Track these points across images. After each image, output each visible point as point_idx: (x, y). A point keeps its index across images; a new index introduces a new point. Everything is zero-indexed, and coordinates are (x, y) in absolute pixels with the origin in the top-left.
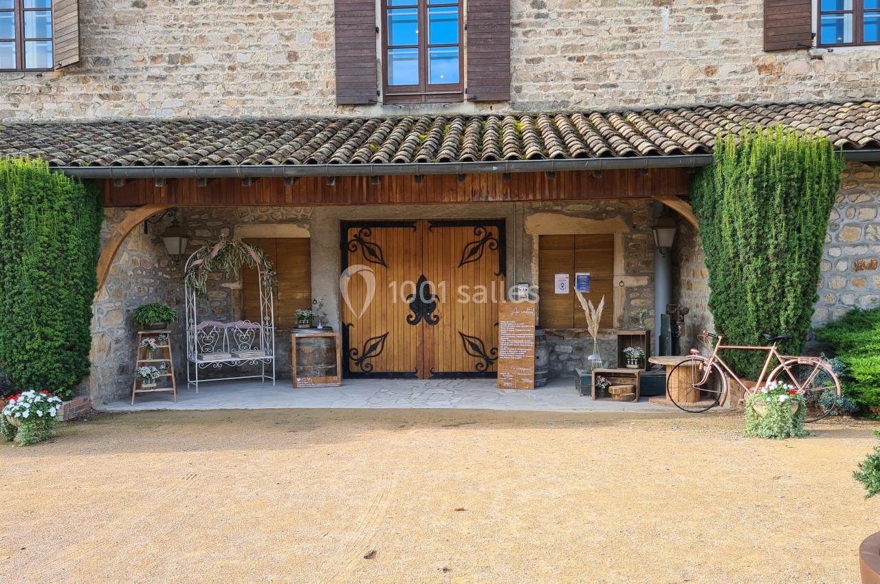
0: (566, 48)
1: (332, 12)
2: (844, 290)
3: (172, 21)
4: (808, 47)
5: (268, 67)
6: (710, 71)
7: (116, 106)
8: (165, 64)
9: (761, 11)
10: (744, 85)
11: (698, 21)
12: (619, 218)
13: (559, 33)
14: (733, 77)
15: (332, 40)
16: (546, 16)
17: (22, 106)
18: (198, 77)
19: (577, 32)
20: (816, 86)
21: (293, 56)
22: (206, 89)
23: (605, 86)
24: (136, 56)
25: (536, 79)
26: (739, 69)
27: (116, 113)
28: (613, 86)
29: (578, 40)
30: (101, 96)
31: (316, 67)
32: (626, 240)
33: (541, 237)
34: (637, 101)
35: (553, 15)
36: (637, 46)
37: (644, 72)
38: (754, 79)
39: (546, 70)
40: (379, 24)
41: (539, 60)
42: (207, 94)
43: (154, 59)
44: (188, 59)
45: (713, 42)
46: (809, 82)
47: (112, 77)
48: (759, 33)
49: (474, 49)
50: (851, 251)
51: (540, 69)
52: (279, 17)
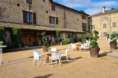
1: (23, 15)
3: (8, 12)
4: (51, 23)
5: (17, 19)
9: (49, 20)
11: (46, 21)
18: (11, 18)
19: (40, 20)
20: (52, 26)
21: (20, 18)
33: (38, 35)
38: (49, 25)
39: (38, 22)
43: (6, 16)
47: (1, 17)
52: (18, 14)
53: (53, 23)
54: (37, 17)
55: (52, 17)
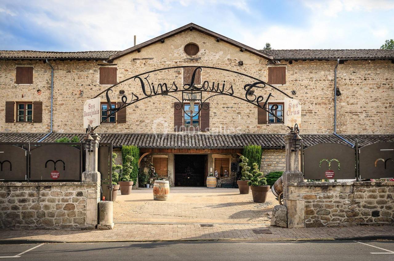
0: (220, 122)
1: (174, 113)
2: (266, 169)
3: (141, 114)
4: (266, 123)
5: (160, 123)
6: (248, 127)
7: (129, 130)
8: (139, 122)
9: (257, 116)
10: (254, 130)
11: (245, 118)
12: (230, 155)
13: (219, 119)
14: (252, 128)
15: (174, 118)
16: (216, 115)
17: (109, 130)
18: (146, 125)
19: (222, 118)
20: (268, 131)
22: (148, 127)
24: (133, 120)
25: (214, 127)
26: (253, 127)
27: (129, 132)
28: (229, 129)
29: (223, 120)
30: (125, 128)
31: (170, 123)
32: (232, 159)
33: (215, 158)
34: (234, 132)
35: (218, 115)
36: (234, 122)
37: (235, 127)
38: (256, 129)
40: (183, 116)
41: (215, 124)
42: (148, 128)
43: (137, 121)
44: (143, 121)
45: (249, 122)
46: (266, 130)
47: (128, 125)
48: (257, 120)
49: (202, 121)
50: (267, 163)
51: (215, 125)
52: (163, 113)
54: (211, 114)
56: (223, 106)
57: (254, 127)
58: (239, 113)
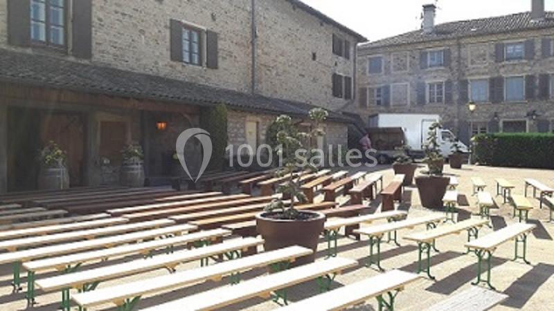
0: (110, 41)
4: (182, 62)
6: (156, 63)
9: (169, 45)
10: (166, 71)
11: (152, 43)
13: (108, 34)
14: (163, 67)
16: (103, 26)
19: (114, 35)
20: (184, 76)
23: (124, 60)
25: (100, 52)
26: (164, 65)
28: (127, 61)
29: (115, 39)
35: (105, 26)
36: (134, 47)
38: (168, 69)
39: (103, 49)
41: (100, 44)
46: (182, 74)
48: (169, 53)
53: (191, 62)
54: (94, 19)
55: (187, 27)
56: (114, 8)
57: (166, 65)
58: (142, 32)
